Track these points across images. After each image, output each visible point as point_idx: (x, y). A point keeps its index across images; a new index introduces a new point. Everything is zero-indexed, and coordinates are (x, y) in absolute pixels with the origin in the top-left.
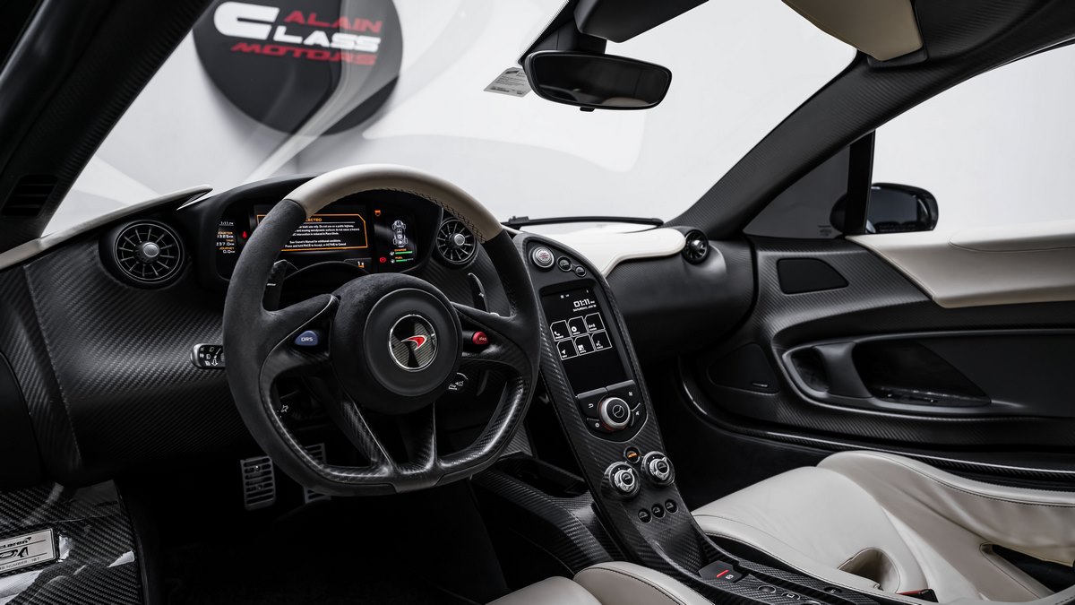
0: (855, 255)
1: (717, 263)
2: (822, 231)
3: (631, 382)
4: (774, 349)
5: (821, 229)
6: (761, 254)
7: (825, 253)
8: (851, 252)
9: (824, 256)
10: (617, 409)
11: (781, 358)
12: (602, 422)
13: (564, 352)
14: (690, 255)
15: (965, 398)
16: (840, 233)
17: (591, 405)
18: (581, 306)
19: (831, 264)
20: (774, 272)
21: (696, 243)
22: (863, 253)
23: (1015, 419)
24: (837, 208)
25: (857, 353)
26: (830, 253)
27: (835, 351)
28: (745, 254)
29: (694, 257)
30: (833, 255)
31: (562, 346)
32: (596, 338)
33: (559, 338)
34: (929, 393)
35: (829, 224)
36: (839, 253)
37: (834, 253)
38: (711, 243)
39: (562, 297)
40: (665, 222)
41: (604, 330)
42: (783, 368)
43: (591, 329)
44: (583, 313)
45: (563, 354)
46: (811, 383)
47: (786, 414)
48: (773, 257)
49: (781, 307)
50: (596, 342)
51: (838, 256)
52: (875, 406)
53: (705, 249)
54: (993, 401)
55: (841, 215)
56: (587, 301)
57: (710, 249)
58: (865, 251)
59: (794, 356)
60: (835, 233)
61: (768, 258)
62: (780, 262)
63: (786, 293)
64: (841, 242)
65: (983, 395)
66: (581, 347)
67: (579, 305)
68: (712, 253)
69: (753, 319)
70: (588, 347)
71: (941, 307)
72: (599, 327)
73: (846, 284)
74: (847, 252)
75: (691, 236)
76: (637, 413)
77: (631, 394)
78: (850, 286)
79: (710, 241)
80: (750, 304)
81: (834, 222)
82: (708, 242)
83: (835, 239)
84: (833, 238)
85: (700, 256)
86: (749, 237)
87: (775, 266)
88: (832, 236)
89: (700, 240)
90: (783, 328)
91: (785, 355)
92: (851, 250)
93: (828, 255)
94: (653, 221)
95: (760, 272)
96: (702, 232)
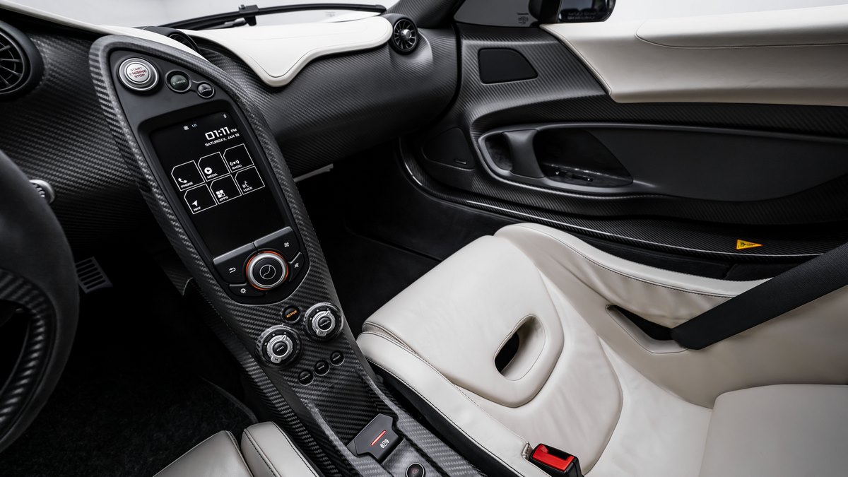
0: (546, 45)
1: (424, 56)
2: (520, 19)
3: (287, 229)
4: (472, 134)
5: (519, 17)
6: (466, 43)
8: (544, 42)
9: (519, 46)
10: (265, 270)
11: (477, 142)
12: (250, 286)
13: (195, 203)
14: (399, 45)
15: (614, 177)
16: (535, 20)
17: (233, 270)
18: (216, 138)
19: (524, 54)
20: (476, 61)
21: (405, 32)
22: (553, 44)
23: (649, 196)
25: (538, 140)
26: (524, 43)
27: (519, 137)
28: (451, 42)
29: (405, 47)
30: (527, 46)
31: (192, 195)
32: (241, 178)
33: (186, 185)
34: (587, 171)
35: (528, 12)
36: (533, 43)
37: (528, 43)
38: (420, 31)
39: (186, 128)
40: (387, 8)
41: (253, 166)
42: (478, 151)
43: (235, 166)
44: (220, 147)
45: (195, 206)
46: (498, 163)
47: (478, 186)
48: (475, 46)
49: (480, 95)
50: (241, 183)
51: (531, 46)
52: (545, 185)
53: (415, 38)
54: (634, 181)
56: (225, 130)
57: (420, 38)
58: (556, 42)
59: (487, 140)
60: (532, 19)
61: (470, 47)
62: (481, 52)
63: (484, 83)
64: (536, 31)
65: (628, 175)
66: (220, 193)
67: (212, 137)
68: (422, 43)
69: (457, 105)
70: (230, 190)
71: (613, 101)
72: (245, 162)
73: (536, 75)
74: (537, 43)
75: (400, 25)
76: (297, 265)
77: (287, 245)
78: (539, 77)
79: (419, 29)
80: (454, 92)
81: (532, 10)
82: (417, 31)
83: (530, 27)
84: (528, 26)
85: (410, 46)
86: (458, 24)
87: (476, 55)
88: (528, 24)
89: (410, 29)
90: (480, 116)
91: (480, 140)
92: (543, 40)
93: (523, 45)
94: (377, 7)
95: (463, 62)
96: (413, 20)
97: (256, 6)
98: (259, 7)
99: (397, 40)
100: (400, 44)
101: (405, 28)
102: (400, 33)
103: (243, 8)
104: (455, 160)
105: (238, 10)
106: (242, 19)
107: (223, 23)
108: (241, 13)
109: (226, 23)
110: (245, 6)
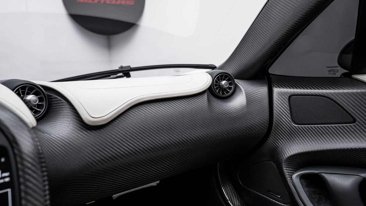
4: (286, 171)
5: (329, 69)
6: (276, 90)
7: (332, 91)
9: (331, 93)
11: (291, 178)
16: (346, 71)
19: (334, 99)
20: (286, 106)
21: (224, 82)
24: (344, 51)
26: (336, 91)
28: (263, 90)
29: (223, 94)
30: (339, 93)
35: (337, 65)
37: (341, 91)
40: (217, 66)
42: (292, 187)
48: (285, 93)
49: (292, 135)
51: (344, 94)
53: (233, 87)
55: (349, 58)
57: (236, 86)
59: (302, 177)
60: (343, 71)
61: (282, 94)
62: (292, 97)
63: (296, 124)
64: (347, 80)
68: (238, 90)
69: (271, 140)
73: (354, 121)
74: (355, 91)
78: (357, 123)
79: (235, 80)
80: (266, 131)
81: (341, 63)
82: (234, 81)
83: (341, 77)
84: (339, 76)
85: (227, 92)
86: (271, 76)
87: (287, 100)
88: (338, 75)
89: (228, 80)
90: (292, 153)
91: (294, 176)
92: (358, 89)
93: (335, 93)
94: (209, 66)
95: (275, 105)
96: (230, 73)
97: (129, 66)
98: (132, 67)
99: (217, 88)
100: (219, 91)
101: (224, 80)
102: (219, 83)
103: (122, 67)
104: (269, 191)
105: (118, 68)
106: (121, 74)
107: (110, 76)
108: (119, 70)
109: (112, 76)
110: (123, 66)
